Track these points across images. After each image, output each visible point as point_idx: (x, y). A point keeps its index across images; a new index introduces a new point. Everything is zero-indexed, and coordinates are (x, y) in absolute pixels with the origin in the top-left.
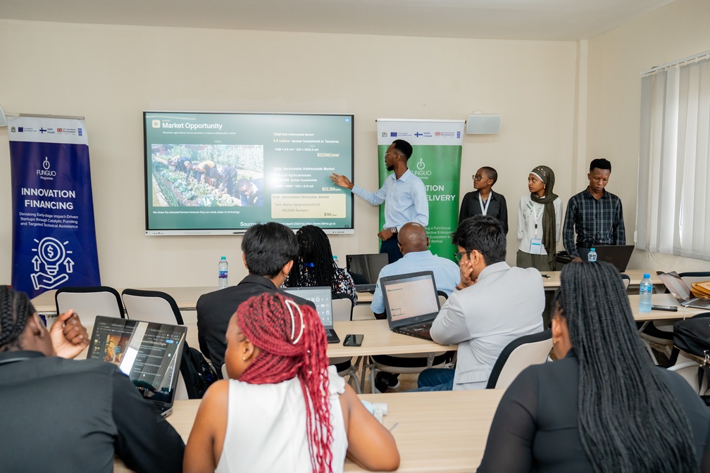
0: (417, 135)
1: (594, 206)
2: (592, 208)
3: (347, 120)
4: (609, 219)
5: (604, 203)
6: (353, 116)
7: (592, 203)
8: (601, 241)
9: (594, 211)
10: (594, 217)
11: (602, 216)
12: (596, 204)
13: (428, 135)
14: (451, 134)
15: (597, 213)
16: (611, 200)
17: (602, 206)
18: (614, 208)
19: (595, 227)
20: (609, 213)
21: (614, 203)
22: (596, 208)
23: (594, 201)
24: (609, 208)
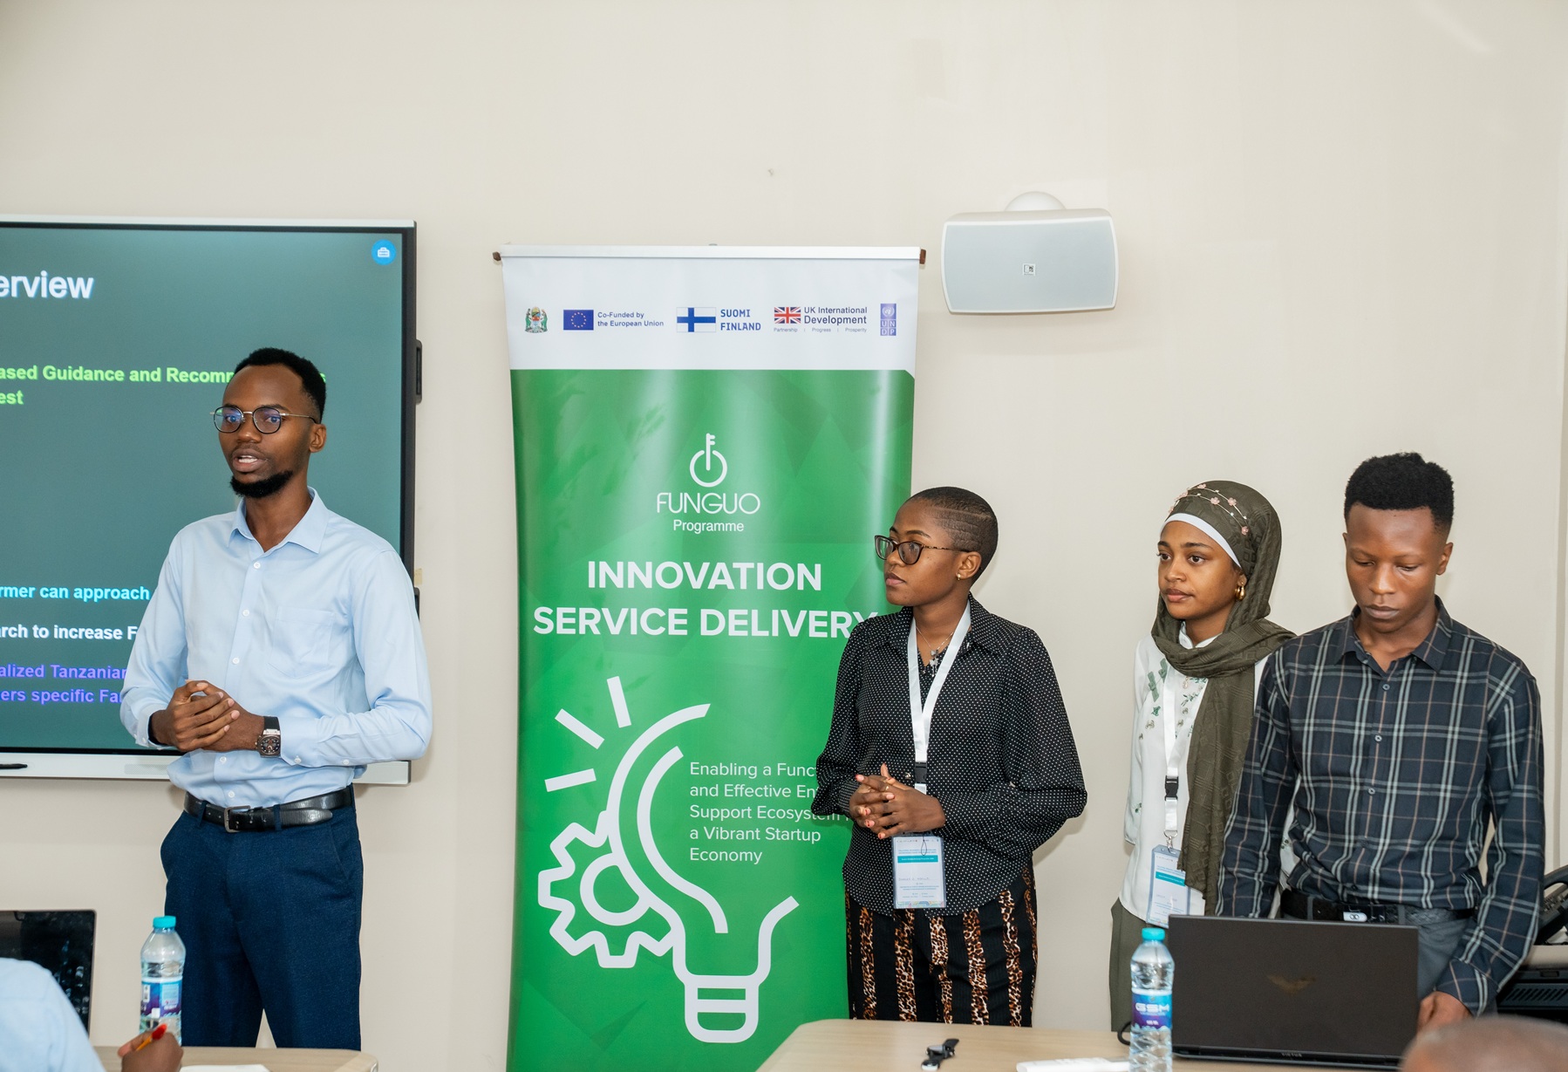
0: (691, 320)
1: (1364, 699)
2: (1349, 712)
3: (384, 253)
4: (1434, 775)
5: (1418, 689)
6: (408, 237)
7: (1353, 687)
8: (1373, 892)
9: (1359, 729)
10: (1356, 760)
11: (1395, 759)
12: (1375, 693)
13: (738, 321)
14: (850, 317)
15: (1369, 741)
16: (1462, 677)
17: (1403, 703)
18: (1469, 718)
19: (1351, 812)
20: (1437, 746)
21: (1475, 693)
22: (1373, 716)
23: (1367, 676)
24: (1441, 717)
